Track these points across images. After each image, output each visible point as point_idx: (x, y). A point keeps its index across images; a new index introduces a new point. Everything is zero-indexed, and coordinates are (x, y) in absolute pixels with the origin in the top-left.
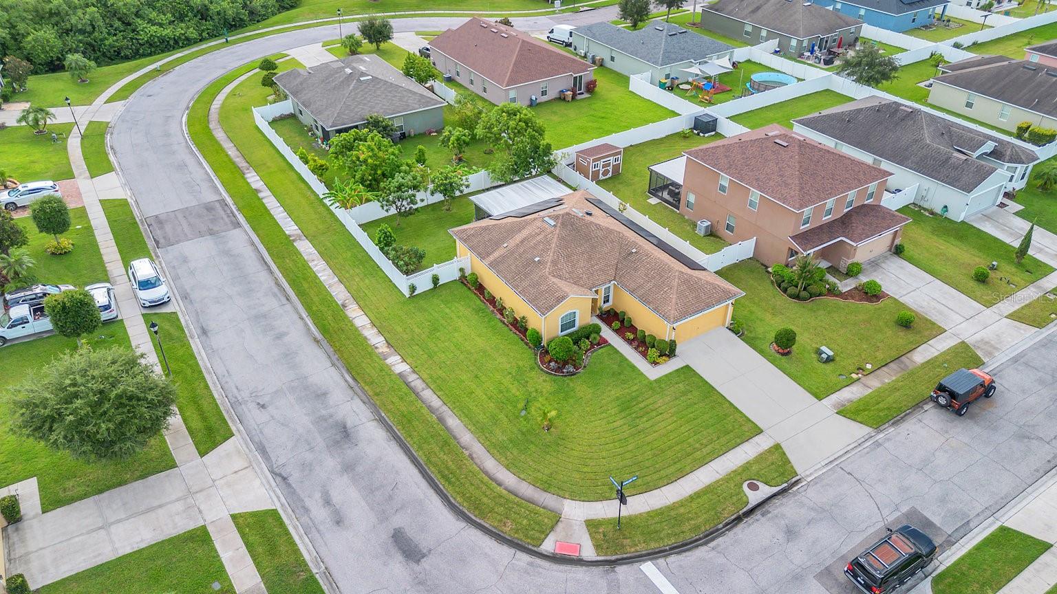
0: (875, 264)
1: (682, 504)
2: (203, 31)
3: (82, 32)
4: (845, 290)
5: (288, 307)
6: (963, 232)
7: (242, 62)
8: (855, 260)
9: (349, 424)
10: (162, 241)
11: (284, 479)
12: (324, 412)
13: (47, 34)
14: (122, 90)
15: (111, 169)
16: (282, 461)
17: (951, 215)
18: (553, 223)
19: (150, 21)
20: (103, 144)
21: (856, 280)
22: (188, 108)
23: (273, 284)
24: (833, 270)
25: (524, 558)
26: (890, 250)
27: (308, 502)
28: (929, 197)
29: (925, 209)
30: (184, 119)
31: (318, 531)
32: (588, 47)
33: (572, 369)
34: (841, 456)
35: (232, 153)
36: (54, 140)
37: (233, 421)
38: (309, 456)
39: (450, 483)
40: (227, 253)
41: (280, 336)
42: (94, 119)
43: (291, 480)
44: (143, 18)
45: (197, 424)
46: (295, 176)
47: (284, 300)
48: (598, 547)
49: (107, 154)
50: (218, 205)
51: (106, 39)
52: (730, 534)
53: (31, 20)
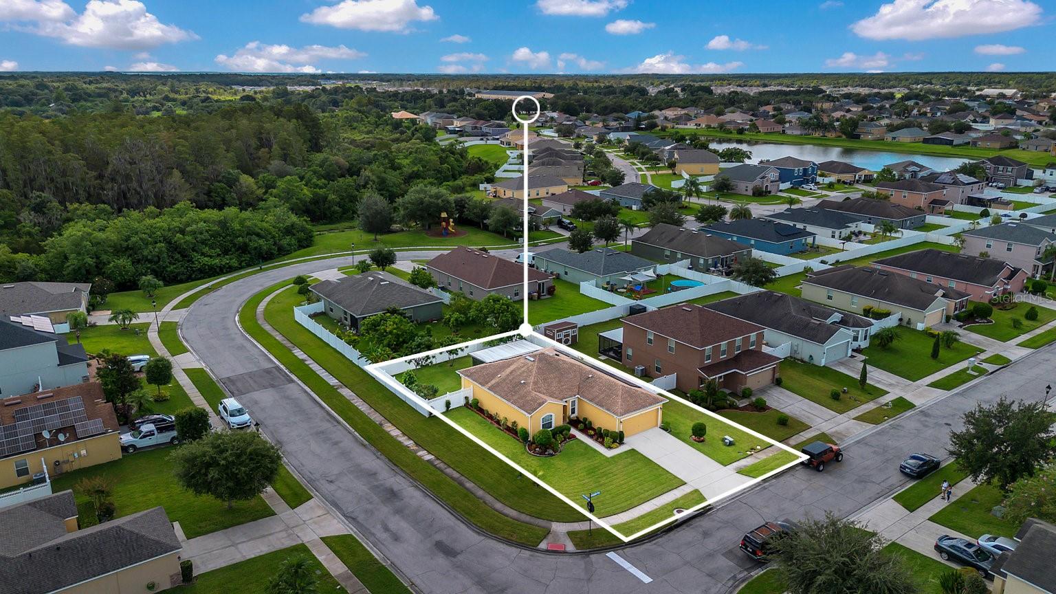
0: (763, 390)
1: (632, 521)
2: (242, 261)
3: (150, 261)
4: (741, 406)
5: (340, 427)
6: (825, 372)
7: (275, 282)
8: (747, 386)
9: (395, 489)
10: (236, 392)
11: (353, 519)
12: (376, 483)
13: (124, 262)
14: (183, 301)
15: (185, 350)
16: (350, 510)
17: (816, 362)
18: (532, 359)
19: (203, 254)
20: (176, 335)
21: (748, 400)
22: (238, 312)
23: (325, 414)
24: (734, 394)
25: (527, 553)
26: (773, 383)
27: (373, 530)
28: (799, 351)
29: (798, 360)
30: (237, 319)
31: (383, 544)
32: (547, 266)
33: (551, 452)
34: (739, 496)
35: (279, 338)
36: (137, 333)
37: (311, 490)
38: (369, 507)
39: (472, 516)
40: (288, 398)
41: (336, 443)
42: (164, 320)
43: (359, 519)
44: (197, 252)
45: (285, 492)
46: (332, 350)
47: (336, 424)
48: (576, 545)
49: (181, 342)
50: (274, 370)
51: (167, 266)
52: (666, 537)
53: (112, 253)
